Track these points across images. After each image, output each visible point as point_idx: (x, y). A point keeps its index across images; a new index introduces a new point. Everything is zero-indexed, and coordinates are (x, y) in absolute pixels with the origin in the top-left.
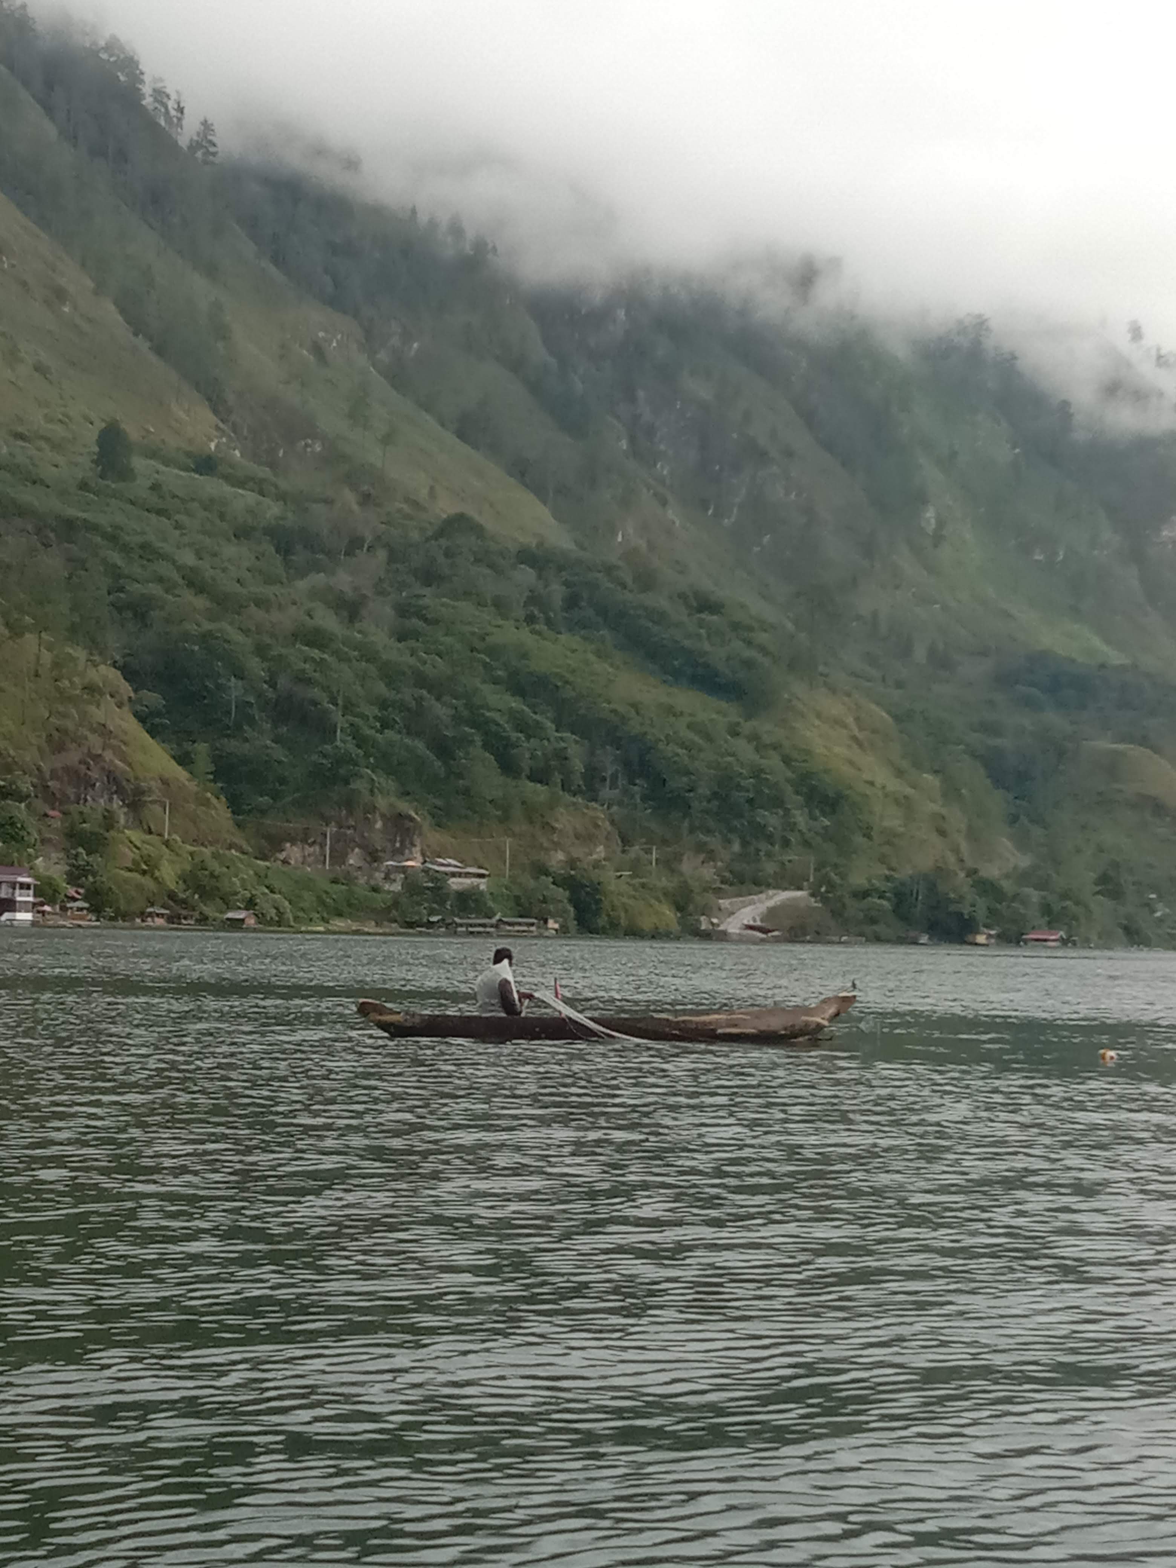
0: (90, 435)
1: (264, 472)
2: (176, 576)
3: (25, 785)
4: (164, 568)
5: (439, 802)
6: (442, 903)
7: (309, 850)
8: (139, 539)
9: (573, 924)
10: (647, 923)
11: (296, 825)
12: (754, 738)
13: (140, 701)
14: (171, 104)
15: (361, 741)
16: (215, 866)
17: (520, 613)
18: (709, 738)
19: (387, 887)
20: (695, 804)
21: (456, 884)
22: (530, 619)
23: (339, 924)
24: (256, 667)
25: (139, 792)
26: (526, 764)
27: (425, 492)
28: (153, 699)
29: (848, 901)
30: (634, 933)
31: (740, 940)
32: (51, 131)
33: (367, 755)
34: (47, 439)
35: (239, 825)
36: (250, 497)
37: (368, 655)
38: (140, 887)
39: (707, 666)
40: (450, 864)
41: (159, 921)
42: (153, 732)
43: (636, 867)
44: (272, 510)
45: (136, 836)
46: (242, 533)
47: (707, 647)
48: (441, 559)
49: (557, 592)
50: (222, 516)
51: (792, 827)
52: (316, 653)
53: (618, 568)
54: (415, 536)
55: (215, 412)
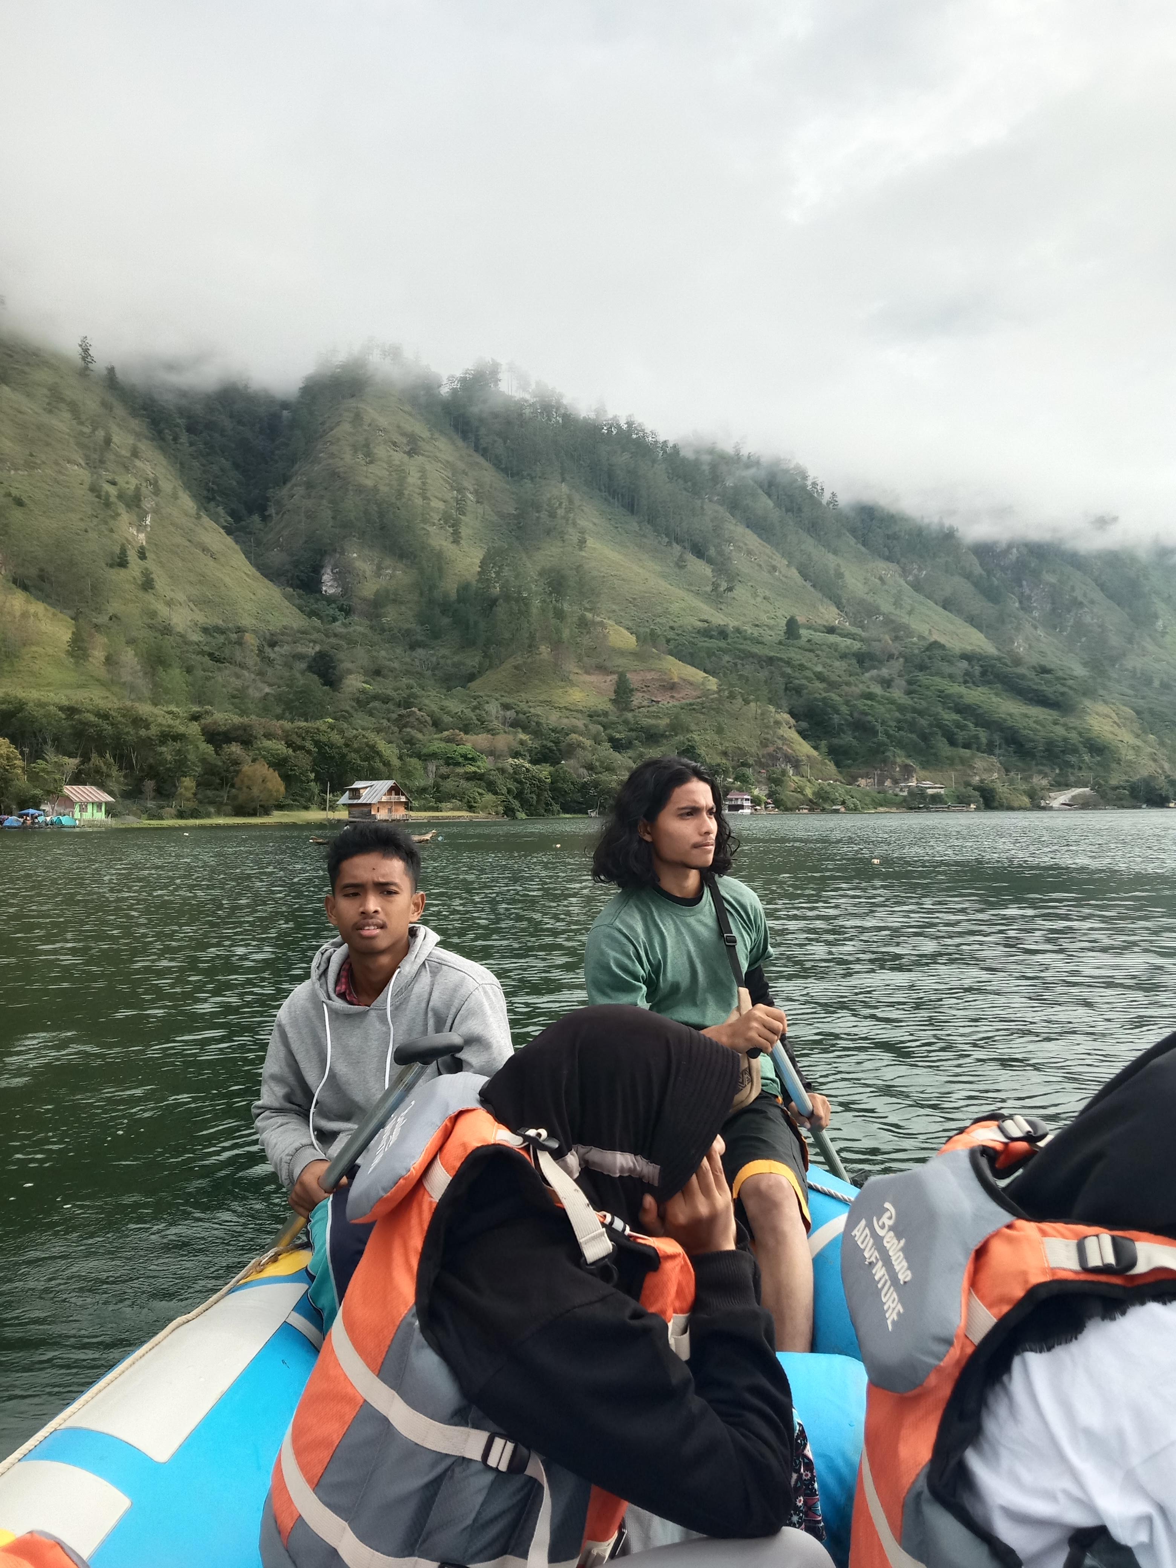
0: (784, 622)
1: (858, 631)
2: (813, 676)
3: (751, 761)
4: (808, 674)
5: (924, 759)
6: (925, 800)
7: (869, 781)
8: (798, 662)
9: (982, 806)
10: (1016, 804)
11: (863, 771)
12: (1065, 725)
13: (799, 726)
14: (819, 488)
15: (889, 736)
16: (828, 788)
17: (961, 680)
18: (1044, 726)
19: (901, 794)
20: (1038, 754)
21: (930, 791)
22: (965, 682)
23: (881, 809)
24: (844, 709)
25: (798, 761)
26: (960, 741)
27: (927, 633)
28: (804, 725)
29: (1108, 791)
30: (1011, 808)
31: (1059, 810)
32: (770, 503)
33: (892, 742)
34: (767, 626)
35: (840, 772)
36: (849, 641)
37: (892, 702)
38: (797, 799)
39: (1044, 696)
40: (928, 783)
41: (806, 811)
42: (804, 738)
43: (1011, 782)
44: (857, 645)
45: (796, 778)
46: (843, 656)
47: (1044, 688)
48: (927, 661)
49: (977, 670)
50: (836, 650)
51: (1083, 761)
52: (869, 702)
53: (1004, 658)
54: (916, 651)
55: (838, 608)
